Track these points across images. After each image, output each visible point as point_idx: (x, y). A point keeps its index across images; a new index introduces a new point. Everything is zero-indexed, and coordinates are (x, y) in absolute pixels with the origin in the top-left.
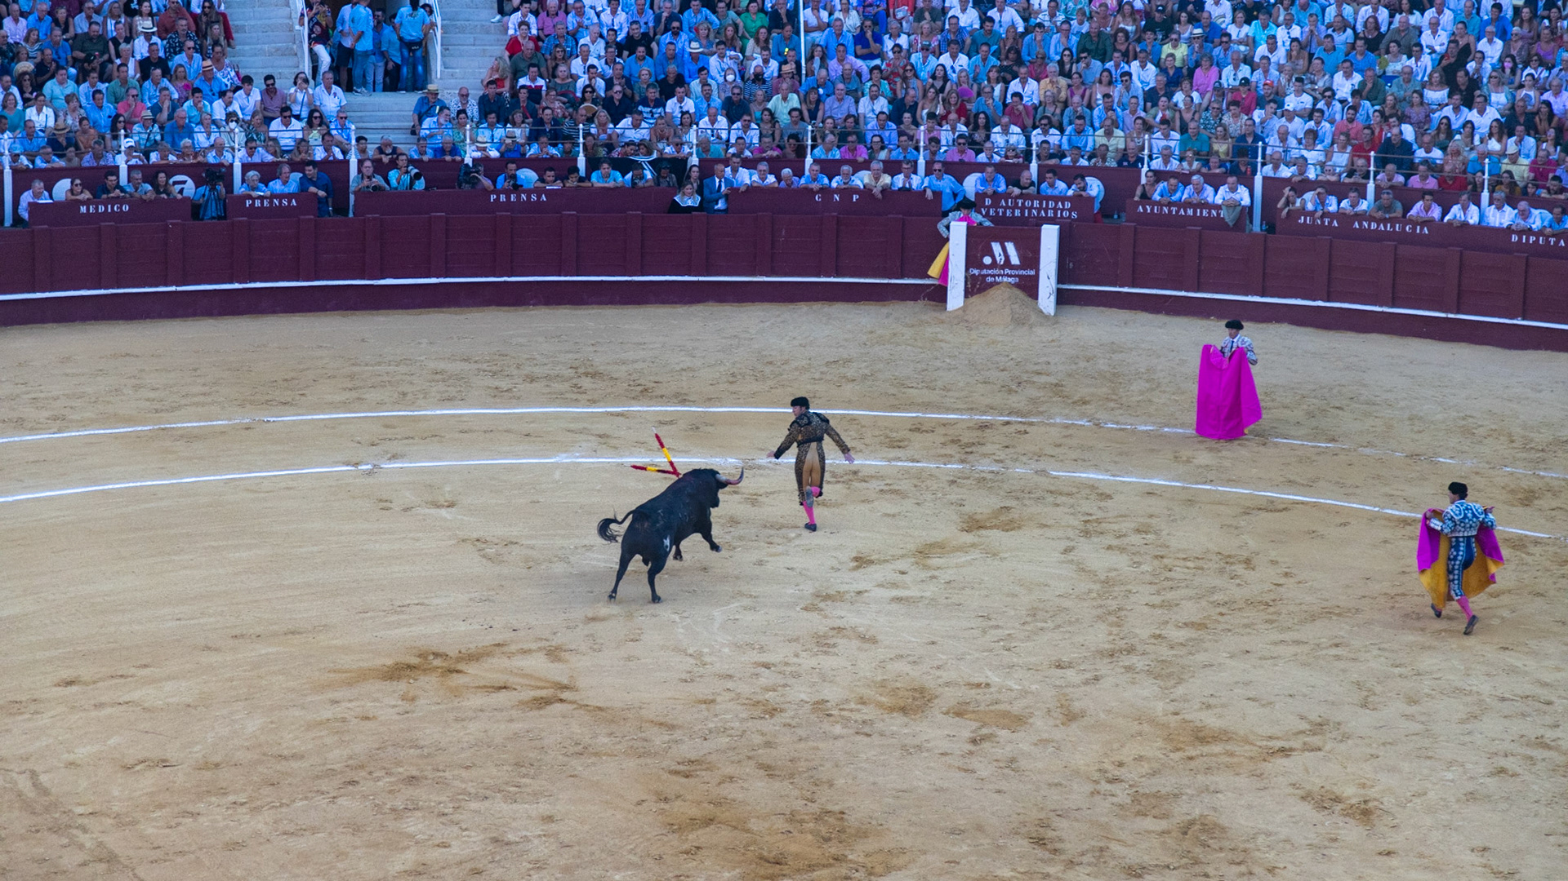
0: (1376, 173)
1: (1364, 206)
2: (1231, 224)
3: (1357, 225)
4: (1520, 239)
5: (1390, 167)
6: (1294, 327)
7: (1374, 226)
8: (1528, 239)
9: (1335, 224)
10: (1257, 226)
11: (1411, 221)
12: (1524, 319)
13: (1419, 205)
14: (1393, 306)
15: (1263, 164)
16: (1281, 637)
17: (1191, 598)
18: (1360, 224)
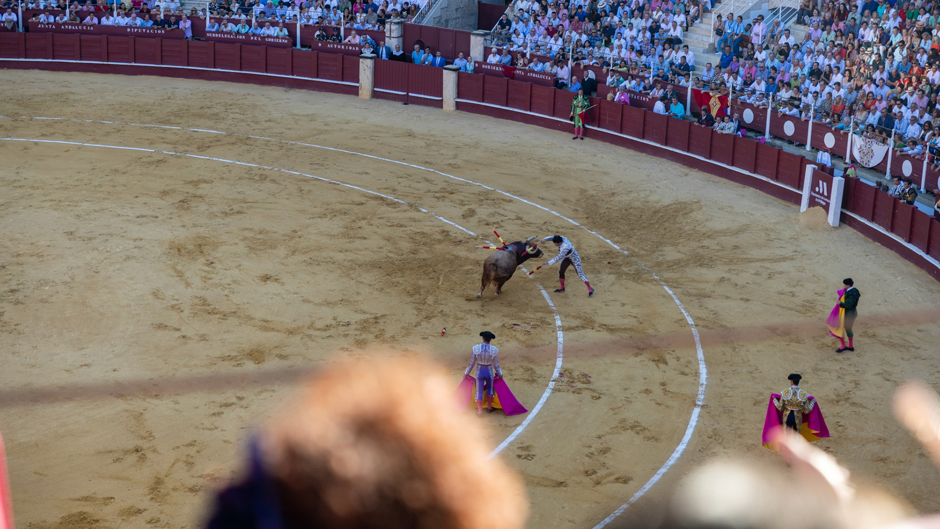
0: (70, 5)
1: (66, 19)
2: (10, 29)
3: (63, 27)
4: (131, 30)
5: (76, 3)
6: (40, 71)
7: (70, 27)
8: (134, 30)
9: (54, 27)
10: (21, 29)
11: (85, 25)
12: (135, 63)
13: (88, 18)
14: (81, 60)
15: (21, 3)
16: (45, 199)
17: (5, 186)
18: (64, 27)
